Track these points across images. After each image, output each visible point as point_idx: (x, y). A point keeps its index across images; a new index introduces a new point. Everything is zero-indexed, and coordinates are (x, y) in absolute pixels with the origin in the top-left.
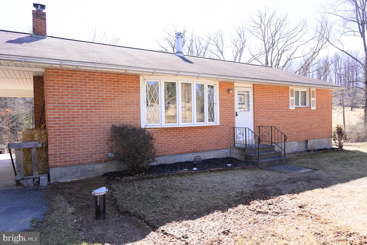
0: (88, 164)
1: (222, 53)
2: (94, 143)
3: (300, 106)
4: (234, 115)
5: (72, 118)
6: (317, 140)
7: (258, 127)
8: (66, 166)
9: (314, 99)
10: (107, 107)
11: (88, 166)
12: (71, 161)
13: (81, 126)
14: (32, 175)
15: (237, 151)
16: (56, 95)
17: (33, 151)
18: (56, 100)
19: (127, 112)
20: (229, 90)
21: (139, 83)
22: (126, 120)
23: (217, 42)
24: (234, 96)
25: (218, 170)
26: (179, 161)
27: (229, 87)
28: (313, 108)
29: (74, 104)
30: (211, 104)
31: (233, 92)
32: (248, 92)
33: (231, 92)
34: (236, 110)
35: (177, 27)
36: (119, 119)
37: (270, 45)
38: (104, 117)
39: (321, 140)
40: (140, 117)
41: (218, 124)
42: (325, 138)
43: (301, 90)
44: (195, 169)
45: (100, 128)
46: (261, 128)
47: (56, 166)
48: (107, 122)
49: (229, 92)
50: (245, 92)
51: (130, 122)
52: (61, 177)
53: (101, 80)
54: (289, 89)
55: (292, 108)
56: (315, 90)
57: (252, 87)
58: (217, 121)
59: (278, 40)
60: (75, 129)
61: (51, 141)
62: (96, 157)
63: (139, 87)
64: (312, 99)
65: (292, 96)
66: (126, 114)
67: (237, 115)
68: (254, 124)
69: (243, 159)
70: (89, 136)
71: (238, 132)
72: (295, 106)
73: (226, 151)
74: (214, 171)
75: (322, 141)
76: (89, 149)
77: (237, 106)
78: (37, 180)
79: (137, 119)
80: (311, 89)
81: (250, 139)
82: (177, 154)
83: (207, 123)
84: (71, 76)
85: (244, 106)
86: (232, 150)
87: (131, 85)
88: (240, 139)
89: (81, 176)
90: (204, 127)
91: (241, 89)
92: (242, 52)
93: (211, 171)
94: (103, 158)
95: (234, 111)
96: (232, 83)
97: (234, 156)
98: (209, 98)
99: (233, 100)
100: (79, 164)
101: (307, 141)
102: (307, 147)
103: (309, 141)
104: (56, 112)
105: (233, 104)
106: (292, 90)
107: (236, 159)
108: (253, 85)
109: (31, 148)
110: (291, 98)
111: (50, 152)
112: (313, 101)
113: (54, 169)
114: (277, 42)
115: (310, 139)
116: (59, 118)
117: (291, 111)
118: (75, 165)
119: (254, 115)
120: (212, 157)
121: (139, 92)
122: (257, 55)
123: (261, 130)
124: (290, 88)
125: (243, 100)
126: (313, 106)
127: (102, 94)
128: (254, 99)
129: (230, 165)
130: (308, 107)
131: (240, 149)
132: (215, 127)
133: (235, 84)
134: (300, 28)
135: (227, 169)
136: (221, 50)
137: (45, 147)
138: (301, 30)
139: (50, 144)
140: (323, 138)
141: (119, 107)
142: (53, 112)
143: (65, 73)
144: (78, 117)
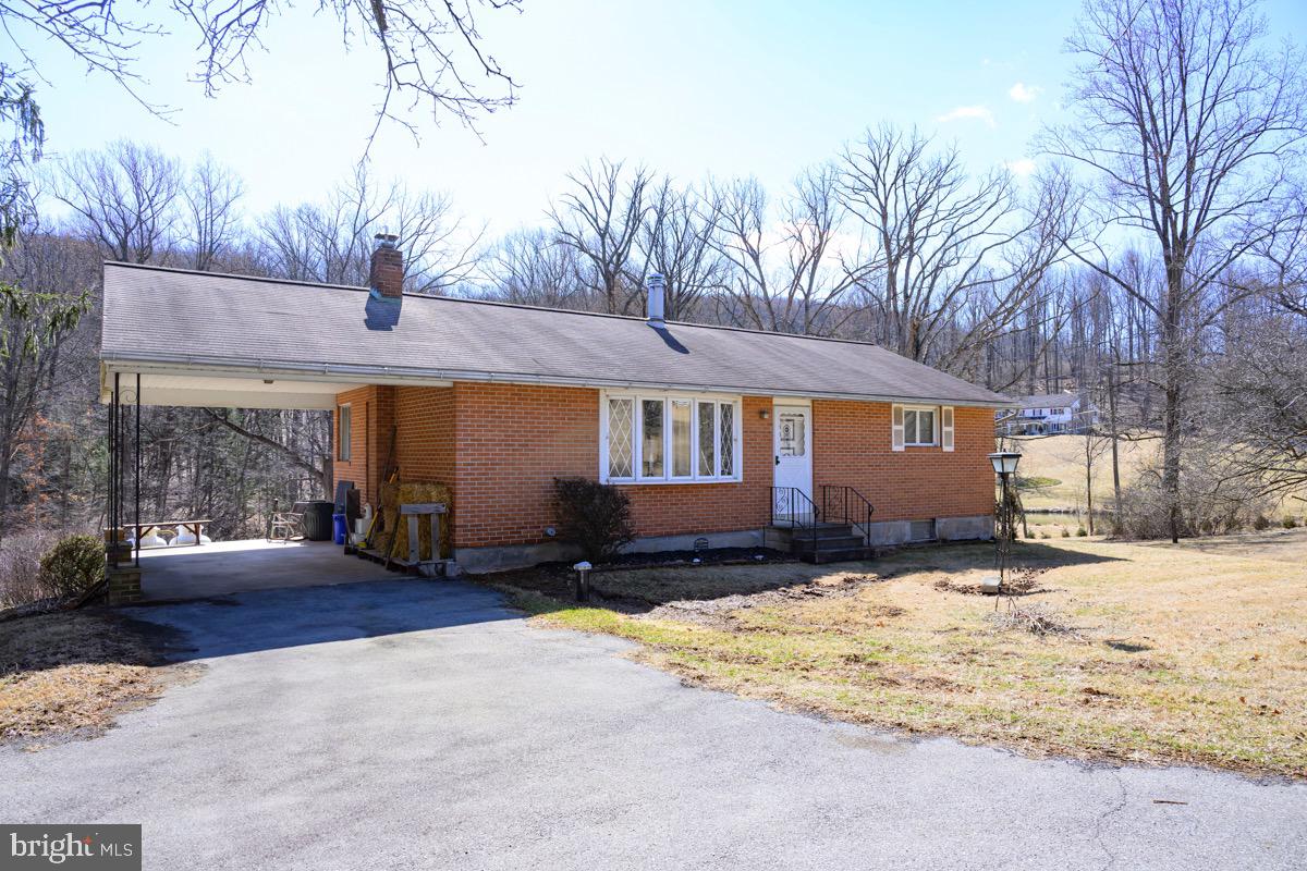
0: (514, 544)
1: (756, 258)
2: (523, 510)
3: (918, 443)
4: (771, 463)
5: (492, 464)
6: (956, 519)
7: (821, 488)
8: (481, 547)
9: (951, 429)
10: (545, 446)
11: (513, 549)
12: (487, 539)
13: (504, 479)
14: (430, 558)
15: (776, 535)
16: (469, 426)
17: (434, 519)
18: (469, 435)
19: (577, 455)
20: (762, 413)
21: (598, 402)
22: (573, 469)
23: (742, 220)
24: (772, 424)
25: (738, 563)
26: (664, 549)
27: (763, 406)
28: (948, 448)
29: (494, 440)
30: (726, 439)
31: (771, 417)
32: (802, 416)
33: (766, 416)
34: (777, 451)
35: (615, 169)
36: (565, 469)
37: (902, 243)
38: (539, 464)
39: (968, 519)
40: (598, 464)
41: (740, 480)
42: (978, 515)
43: (919, 409)
44: (697, 560)
45: (535, 483)
46: (827, 489)
47: (466, 546)
48: (545, 473)
49: (762, 418)
50: (795, 415)
51: (581, 473)
52: (472, 566)
53: (537, 400)
54: (890, 407)
55: (898, 448)
56: (952, 408)
57: (810, 404)
58: (738, 475)
59: (928, 227)
60: (496, 484)
61: (460, 503)
62: (527, 534)
63: (598, 411)
64: (945, 429)
65: (898, 422)
66: (576, 459)
67: (778, 462)
68: (814, 482)
69: (787, 548)
70: (516, 497)
71: (778, 496)
72: (905, 444)
73: (754, 533)
74: (731, 564)
75: (970, 523)
76: (515, 519)
77: (778, 444)
78: (440, 566)
79: (594, 468)
80: (944, 408)
81: (807, 511)
82: (661, 536)
83: (717, 477)
84: (492, 394)
85: (792, 444)
86: (767, 533)
87: (585, 406)
88: (783, 510)
89: (501, 566)
90: (713, 486)
91: (786, 410)
92: (819, 257)
93: (726, 564)
94: (536, 536)
95: (772, 455)
96: (769, 399)
97: (771, 544)
98: (723, 430)
99: (771, 433)
100: (501, 544)
101: (934, 520)
102: (932, 534)
103: (938, 520)
104: (468, 455)
105: (771, 440)
106: (899, 411)
107: (774, 550)
108: (813, 401)
109: (430, 515)
110: (895, 427)
111: (458, 522)
112: (948, 433)
113: (462, 551)
114: (923, 233)
115: (941, 517)
116: (472, 464)
117: (896, 454)
118: (494, 546)
119: (814, 463)
120: (727, 545)
121: (597, 420)
122: (864, 267)
123: (827, 493)
124: (894, 406)
125: (791, 434)
126: (949, 444)
127: (539, 423)
128: (814, 429)
129: (761, 557)
130: (936, 447)
131: (781, 529)
132: (733, 485)
133: (776, 401)
134: (991, 198)
135: (756, 562)
136: (752, 249)
137: (449, 516)
138: (995, 203)
139: (459, 508)
140: (972, 516)
141: (564, 446)
142: (465, 455)
143: (497, 389)
144: (501, 464)
